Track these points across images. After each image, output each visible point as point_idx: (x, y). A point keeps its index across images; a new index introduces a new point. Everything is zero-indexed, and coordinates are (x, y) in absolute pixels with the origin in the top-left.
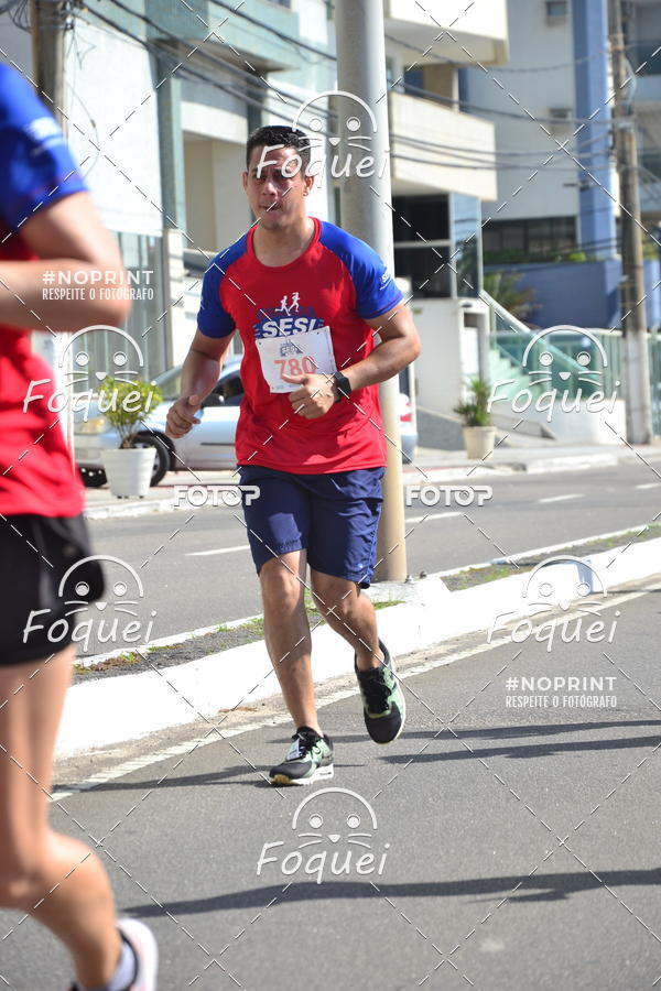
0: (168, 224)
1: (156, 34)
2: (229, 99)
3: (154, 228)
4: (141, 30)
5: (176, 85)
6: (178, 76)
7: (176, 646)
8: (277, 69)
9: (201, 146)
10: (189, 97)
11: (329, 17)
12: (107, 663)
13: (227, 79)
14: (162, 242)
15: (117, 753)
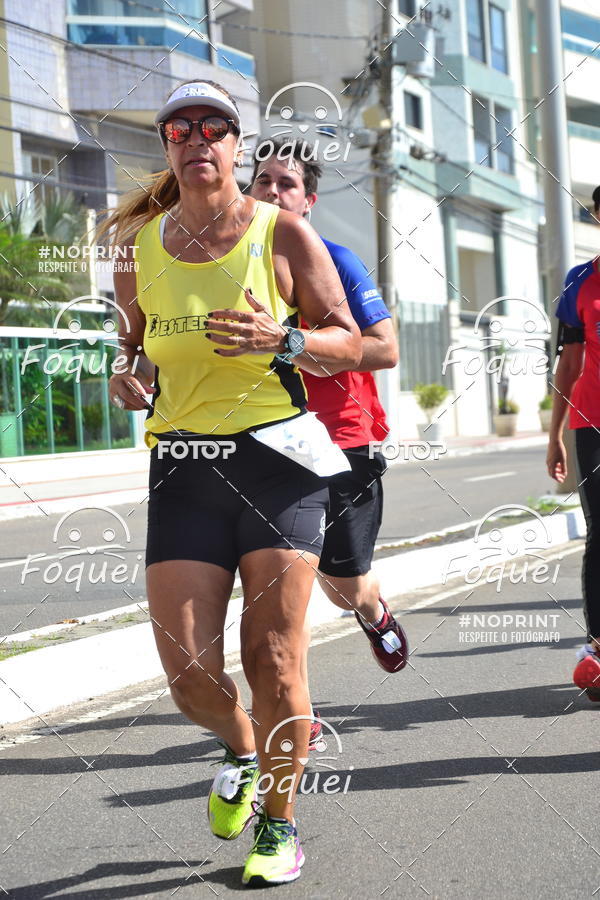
0: (450, 296)
1: (442, 193)
2: (482, 228)
3: (442, 301)
4: (433, 191)
5: (453, 221)
6: (455, 216)
7: (462, 531)
8: (508, 210)
9: (467, 255)
10: (461, 227)
11: (538, 181)
12: (424, 541)
13: (481, 217)
14: (447, 308)
15: (430, 591)
